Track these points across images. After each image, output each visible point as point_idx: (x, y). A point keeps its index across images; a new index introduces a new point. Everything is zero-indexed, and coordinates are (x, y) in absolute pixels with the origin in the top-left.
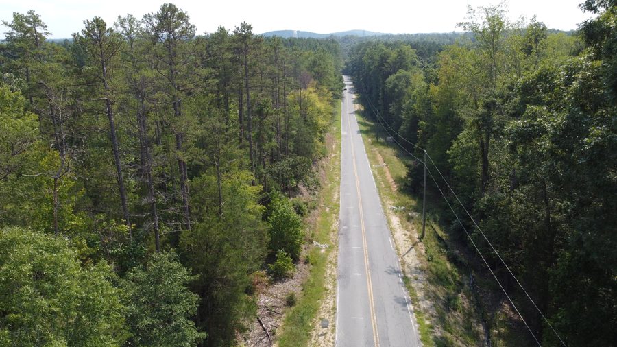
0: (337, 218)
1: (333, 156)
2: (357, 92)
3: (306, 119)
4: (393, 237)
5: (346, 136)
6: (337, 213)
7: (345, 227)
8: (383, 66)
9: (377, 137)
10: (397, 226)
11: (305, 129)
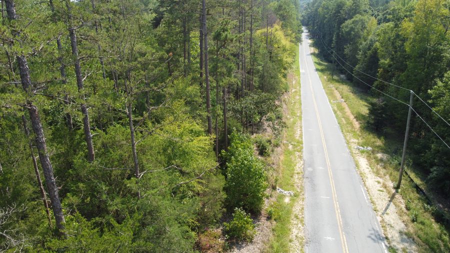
0: (300, 157)
1: (293, 90)
2: (312, 38)
3: (272, 56)
4: (365, 185)
5: (304, 74)
6: (300, 151)
7: (310, 169)
8: (340, 13)
9: (332, 75)
10: (367, 171)
11: (270, 64)
